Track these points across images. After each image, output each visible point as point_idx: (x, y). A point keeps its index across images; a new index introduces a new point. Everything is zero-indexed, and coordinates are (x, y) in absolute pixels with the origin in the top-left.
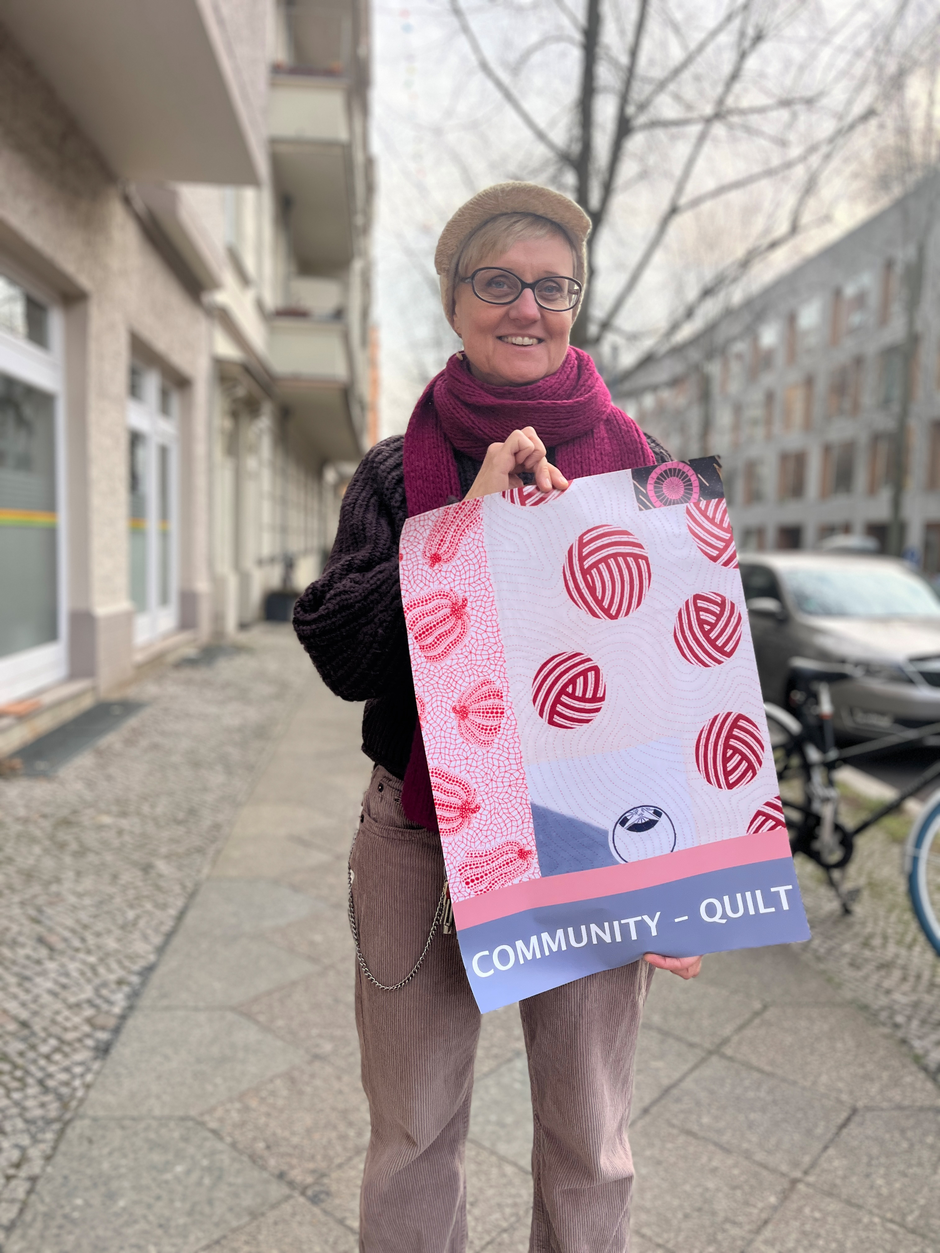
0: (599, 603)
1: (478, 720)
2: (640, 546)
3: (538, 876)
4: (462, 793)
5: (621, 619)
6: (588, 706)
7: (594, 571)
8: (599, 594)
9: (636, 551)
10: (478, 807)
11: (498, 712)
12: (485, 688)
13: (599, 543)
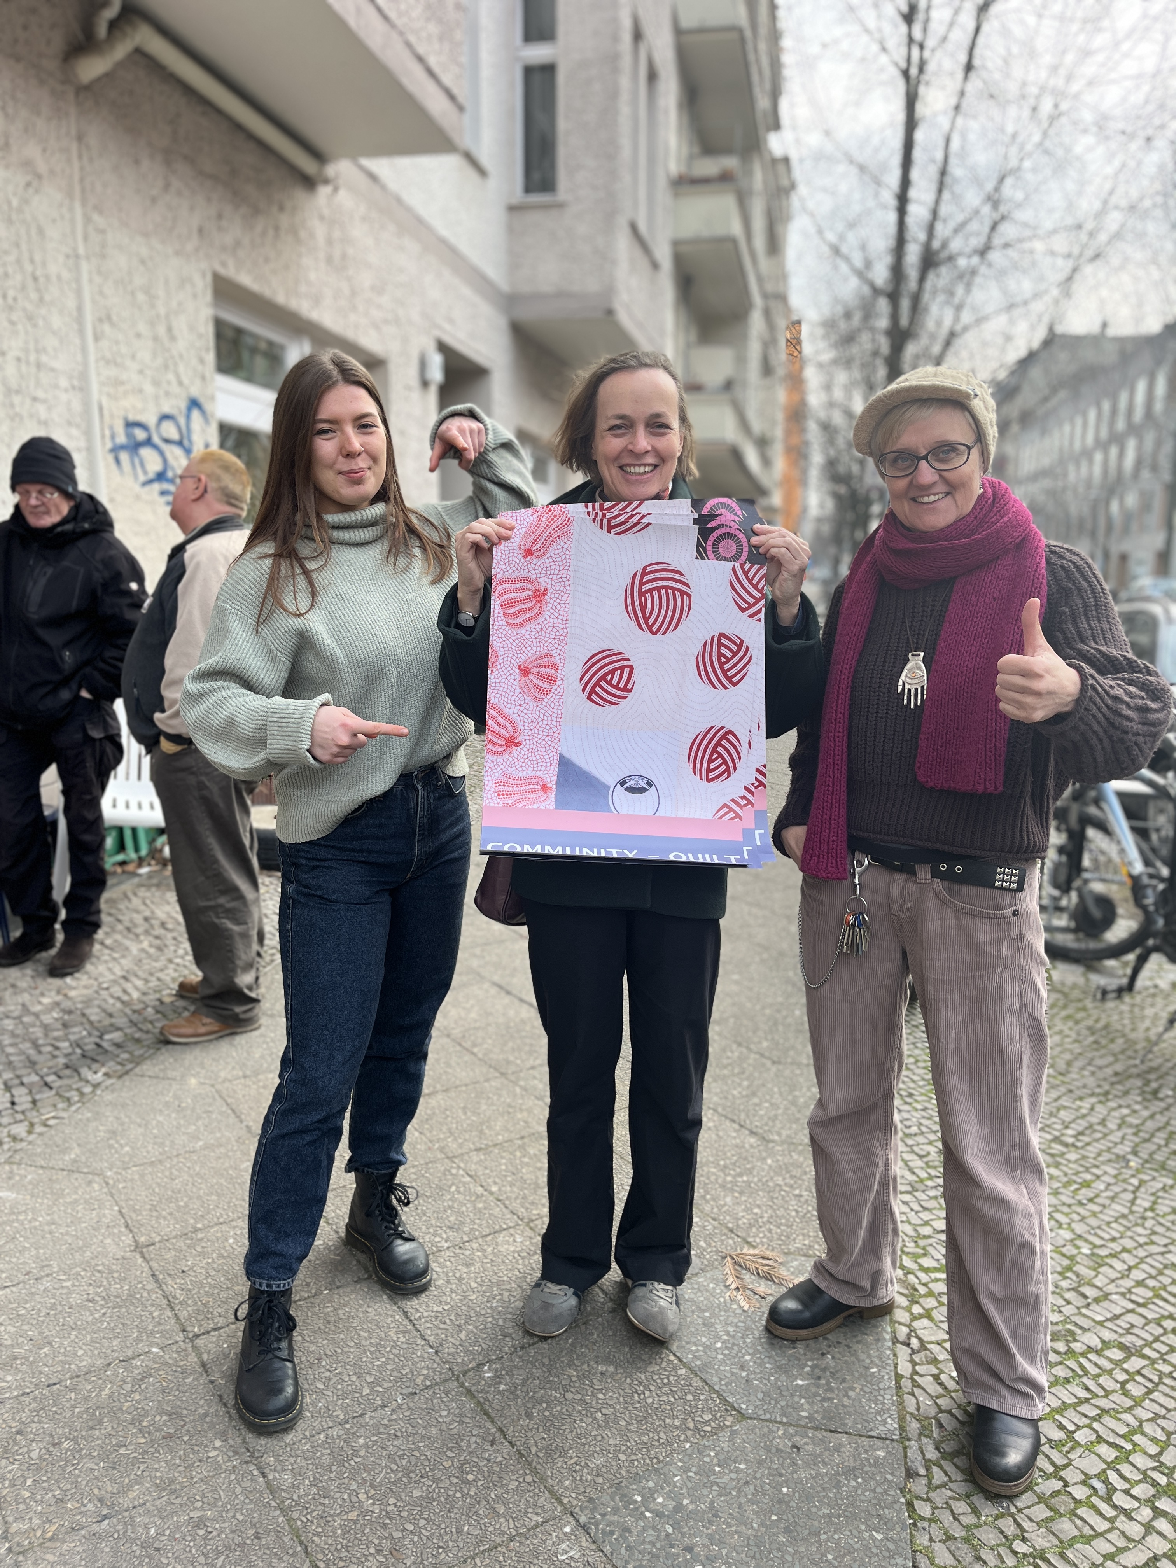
0: (646, 620)
1: (536, 681)
2: (688, 586)
3: (552, 808)
4: (510, 729)
5: (659, 636)
6: (619, 693)
7: (649, 595)
8: (647, 613)
9: (684, 588)
10: (520, 744)
11: (553, 680)
12: (546, 659)
13: (658, 575)
